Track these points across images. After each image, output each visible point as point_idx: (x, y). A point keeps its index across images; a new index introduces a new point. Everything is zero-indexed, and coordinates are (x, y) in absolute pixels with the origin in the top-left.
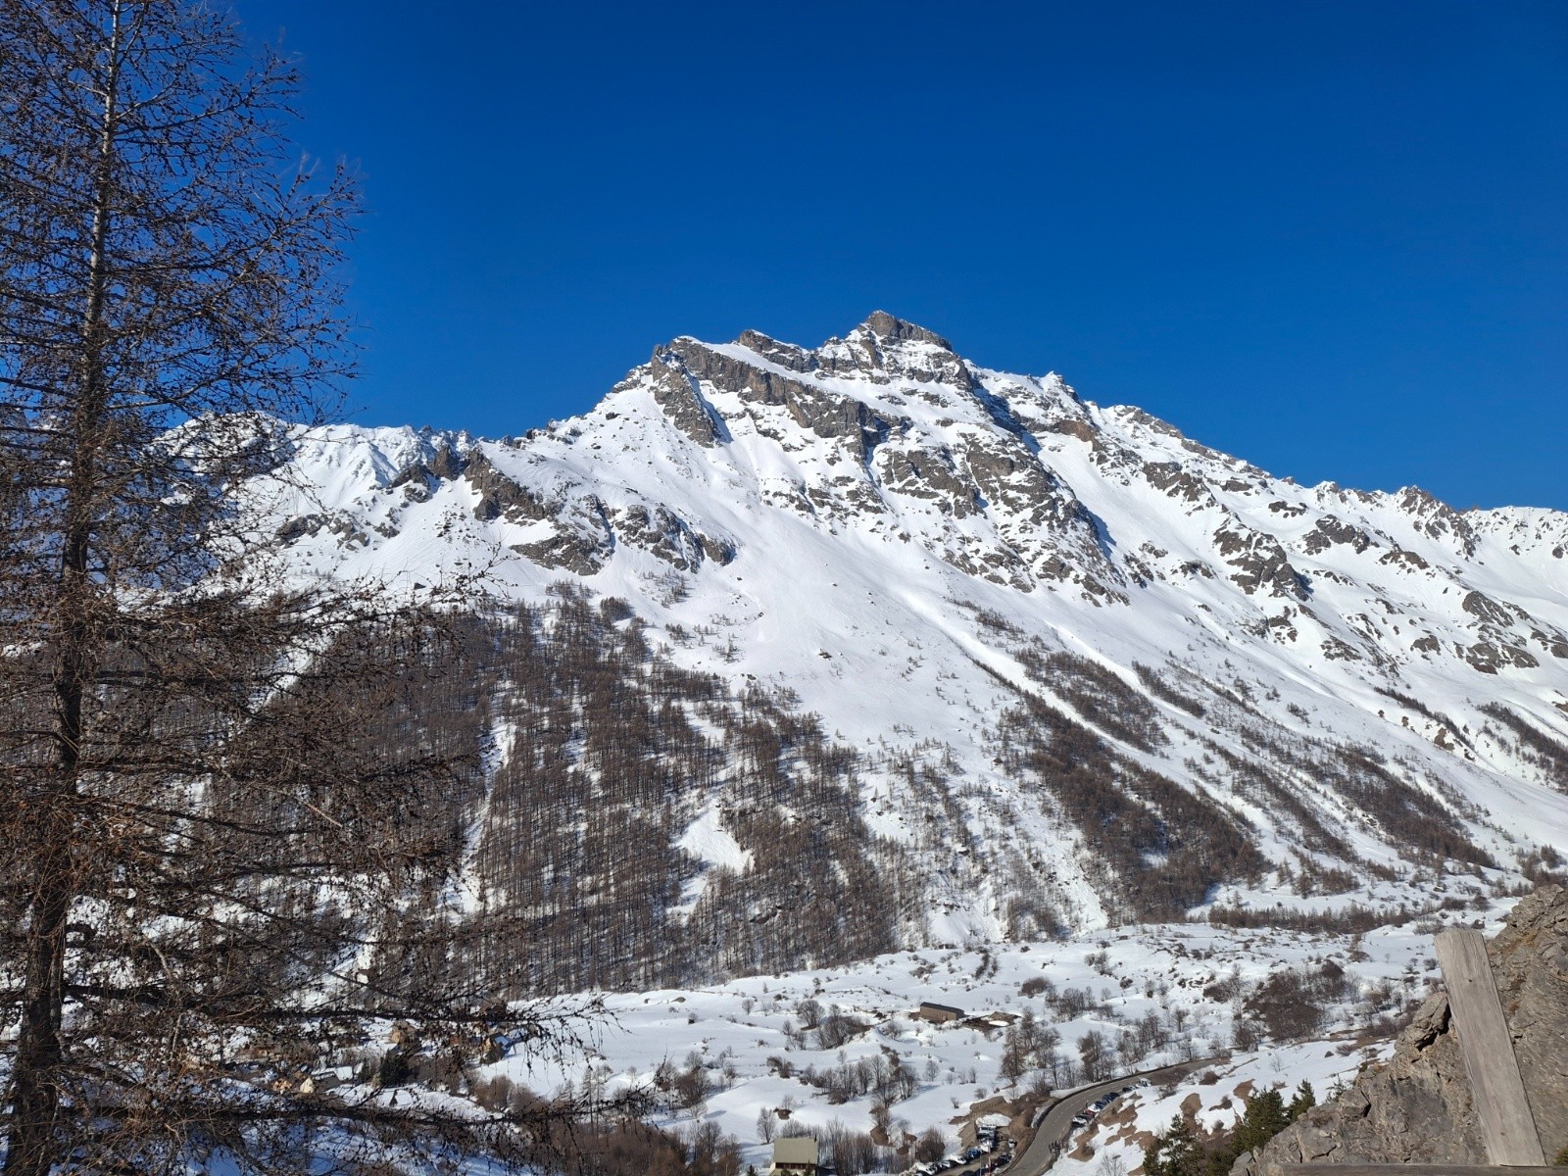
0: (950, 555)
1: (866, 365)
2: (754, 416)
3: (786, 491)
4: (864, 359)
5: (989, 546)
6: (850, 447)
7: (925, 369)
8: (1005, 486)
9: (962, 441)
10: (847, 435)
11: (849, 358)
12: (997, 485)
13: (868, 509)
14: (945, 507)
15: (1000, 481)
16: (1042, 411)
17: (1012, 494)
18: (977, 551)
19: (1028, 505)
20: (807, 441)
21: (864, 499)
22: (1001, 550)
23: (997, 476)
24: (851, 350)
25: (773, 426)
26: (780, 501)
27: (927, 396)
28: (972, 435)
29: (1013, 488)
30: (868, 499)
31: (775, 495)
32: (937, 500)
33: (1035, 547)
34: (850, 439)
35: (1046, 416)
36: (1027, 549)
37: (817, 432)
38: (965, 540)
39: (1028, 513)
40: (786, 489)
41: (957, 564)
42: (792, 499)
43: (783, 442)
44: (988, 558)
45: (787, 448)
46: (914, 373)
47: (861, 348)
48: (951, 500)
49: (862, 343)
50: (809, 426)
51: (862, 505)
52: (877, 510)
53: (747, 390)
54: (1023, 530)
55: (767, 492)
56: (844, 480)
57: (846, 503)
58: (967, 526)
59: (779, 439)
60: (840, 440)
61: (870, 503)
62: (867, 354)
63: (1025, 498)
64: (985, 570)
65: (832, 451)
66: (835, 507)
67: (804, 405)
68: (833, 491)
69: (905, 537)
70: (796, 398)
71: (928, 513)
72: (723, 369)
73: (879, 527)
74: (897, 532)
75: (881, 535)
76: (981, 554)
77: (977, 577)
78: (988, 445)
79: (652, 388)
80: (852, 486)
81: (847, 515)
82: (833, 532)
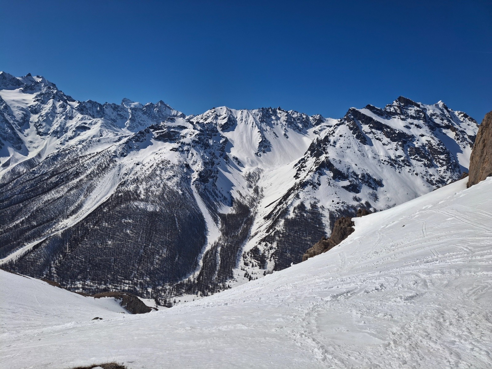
0: (428, 180)
1: (399, 114)
2: (374, 134)
3: (387, 160)
4: (398, 112)
5: (437, 178)
6: (400, 145)
7: (414, 115)
8: (439, 158)
9: (427, 143)
10: (399, 142)
11: (394, 111)
12: (437, 157)
13: (407, 165)
14: (425, 164)
15: (437, 156)
16: (441, 121)
17: (441, 161)
18: (434, 179)
19: (445, 165)
20: (389, 143)
21: (406, 162)
22: (440, 179)
23: (437, 155)
24: (394, 108)
25: (379, 137)
26: (386, 163)
27: (416, 125)
28: (430, 141)
29: (441, 159)
30: (407, 162)
31: (385, 161)
32: (423, 162)
33: (447, 177)
34: (400, 143)
35: (443, 123)
36: (445, 178)
37: (391, 140)
38: (431, 175)
39: (445, 167)
40: (387, 159)
41: (429, 183)
42: (389, 163)
43: (383, 142)
44: (437, 181)
45: (384, 144)
46: (412, 117)
47: (397, 108)
48: (426, 163)
49: (397, 106)
50: (389, 138)
51: (405, 164)
52: (409, 166)
53: (371, 125)
54: (444, 172)
55: (382, 160)
56: (400, 156)
57: (401, 163)
58: (431, 171)
59: (381, 141)
60: (398, 143)
61: (407, 164)
62: (399, 110)
63: (444, 163)
64: (436, 184)
65: (396, 146)
66: (399, 165)
67: (387, 132)
68: (398, 159)
69: (417, 174)
70: (385, 129)
71: (421, 166)
72: (364, 118)
73: (410, 171)
74: (415, 173)
75: (411, 173)
76: (435, 180)
77: (434, 186)
78: (435, 146)
79: (347, 125)
80: (402, 158)
81: (402, 167)
82: (399, 172)
